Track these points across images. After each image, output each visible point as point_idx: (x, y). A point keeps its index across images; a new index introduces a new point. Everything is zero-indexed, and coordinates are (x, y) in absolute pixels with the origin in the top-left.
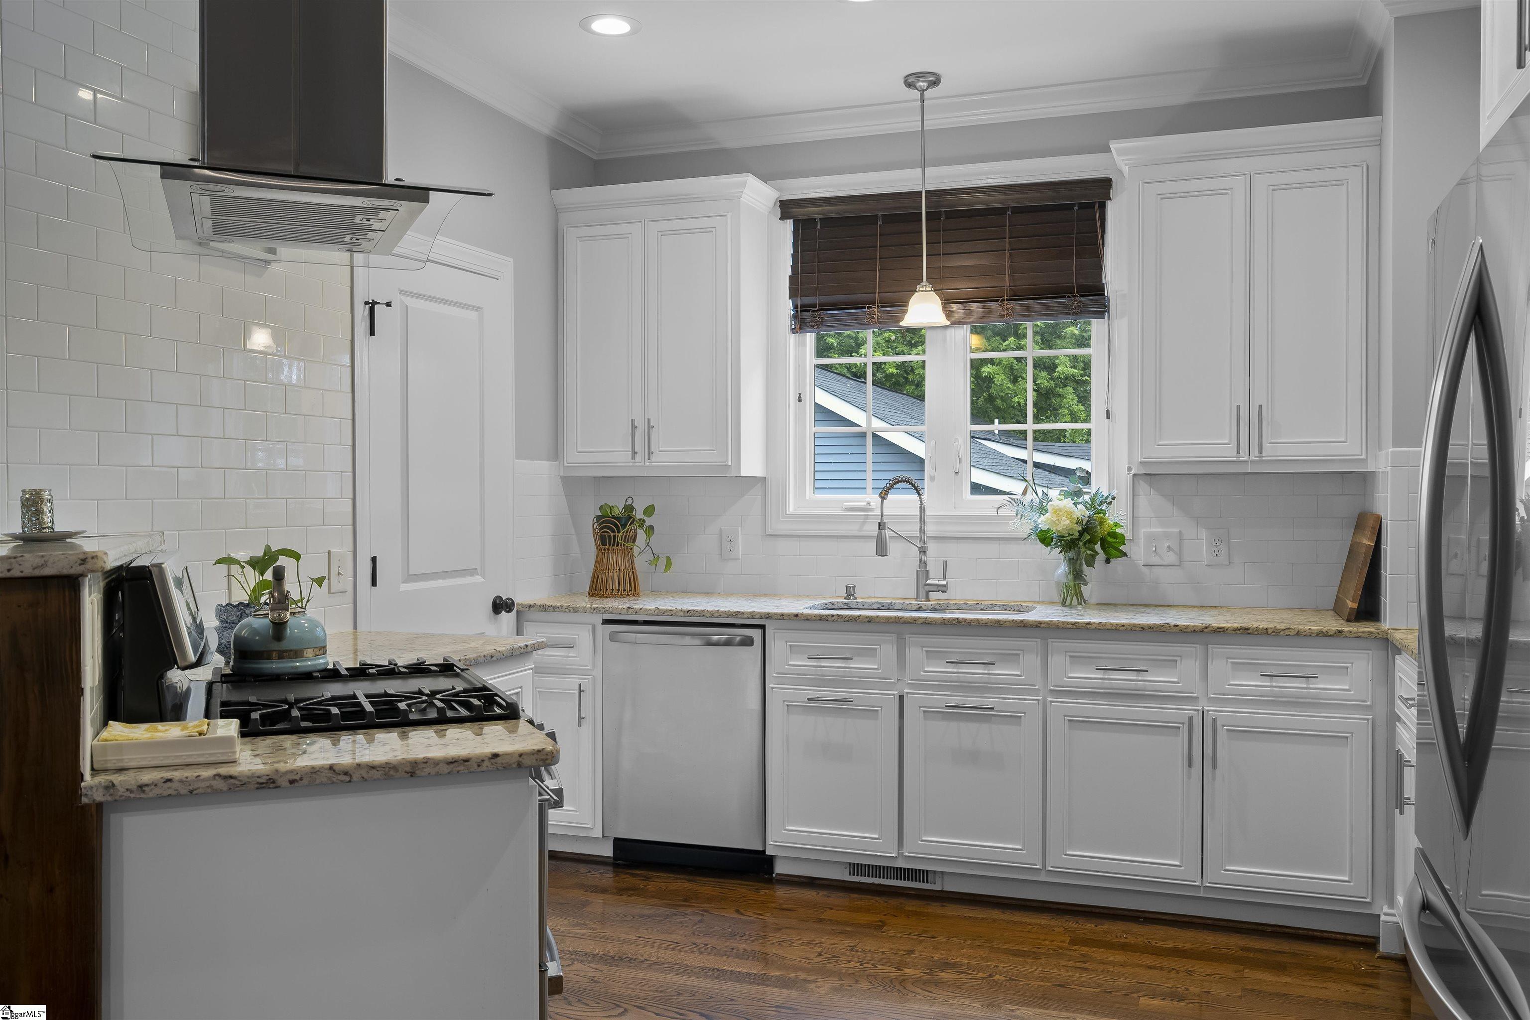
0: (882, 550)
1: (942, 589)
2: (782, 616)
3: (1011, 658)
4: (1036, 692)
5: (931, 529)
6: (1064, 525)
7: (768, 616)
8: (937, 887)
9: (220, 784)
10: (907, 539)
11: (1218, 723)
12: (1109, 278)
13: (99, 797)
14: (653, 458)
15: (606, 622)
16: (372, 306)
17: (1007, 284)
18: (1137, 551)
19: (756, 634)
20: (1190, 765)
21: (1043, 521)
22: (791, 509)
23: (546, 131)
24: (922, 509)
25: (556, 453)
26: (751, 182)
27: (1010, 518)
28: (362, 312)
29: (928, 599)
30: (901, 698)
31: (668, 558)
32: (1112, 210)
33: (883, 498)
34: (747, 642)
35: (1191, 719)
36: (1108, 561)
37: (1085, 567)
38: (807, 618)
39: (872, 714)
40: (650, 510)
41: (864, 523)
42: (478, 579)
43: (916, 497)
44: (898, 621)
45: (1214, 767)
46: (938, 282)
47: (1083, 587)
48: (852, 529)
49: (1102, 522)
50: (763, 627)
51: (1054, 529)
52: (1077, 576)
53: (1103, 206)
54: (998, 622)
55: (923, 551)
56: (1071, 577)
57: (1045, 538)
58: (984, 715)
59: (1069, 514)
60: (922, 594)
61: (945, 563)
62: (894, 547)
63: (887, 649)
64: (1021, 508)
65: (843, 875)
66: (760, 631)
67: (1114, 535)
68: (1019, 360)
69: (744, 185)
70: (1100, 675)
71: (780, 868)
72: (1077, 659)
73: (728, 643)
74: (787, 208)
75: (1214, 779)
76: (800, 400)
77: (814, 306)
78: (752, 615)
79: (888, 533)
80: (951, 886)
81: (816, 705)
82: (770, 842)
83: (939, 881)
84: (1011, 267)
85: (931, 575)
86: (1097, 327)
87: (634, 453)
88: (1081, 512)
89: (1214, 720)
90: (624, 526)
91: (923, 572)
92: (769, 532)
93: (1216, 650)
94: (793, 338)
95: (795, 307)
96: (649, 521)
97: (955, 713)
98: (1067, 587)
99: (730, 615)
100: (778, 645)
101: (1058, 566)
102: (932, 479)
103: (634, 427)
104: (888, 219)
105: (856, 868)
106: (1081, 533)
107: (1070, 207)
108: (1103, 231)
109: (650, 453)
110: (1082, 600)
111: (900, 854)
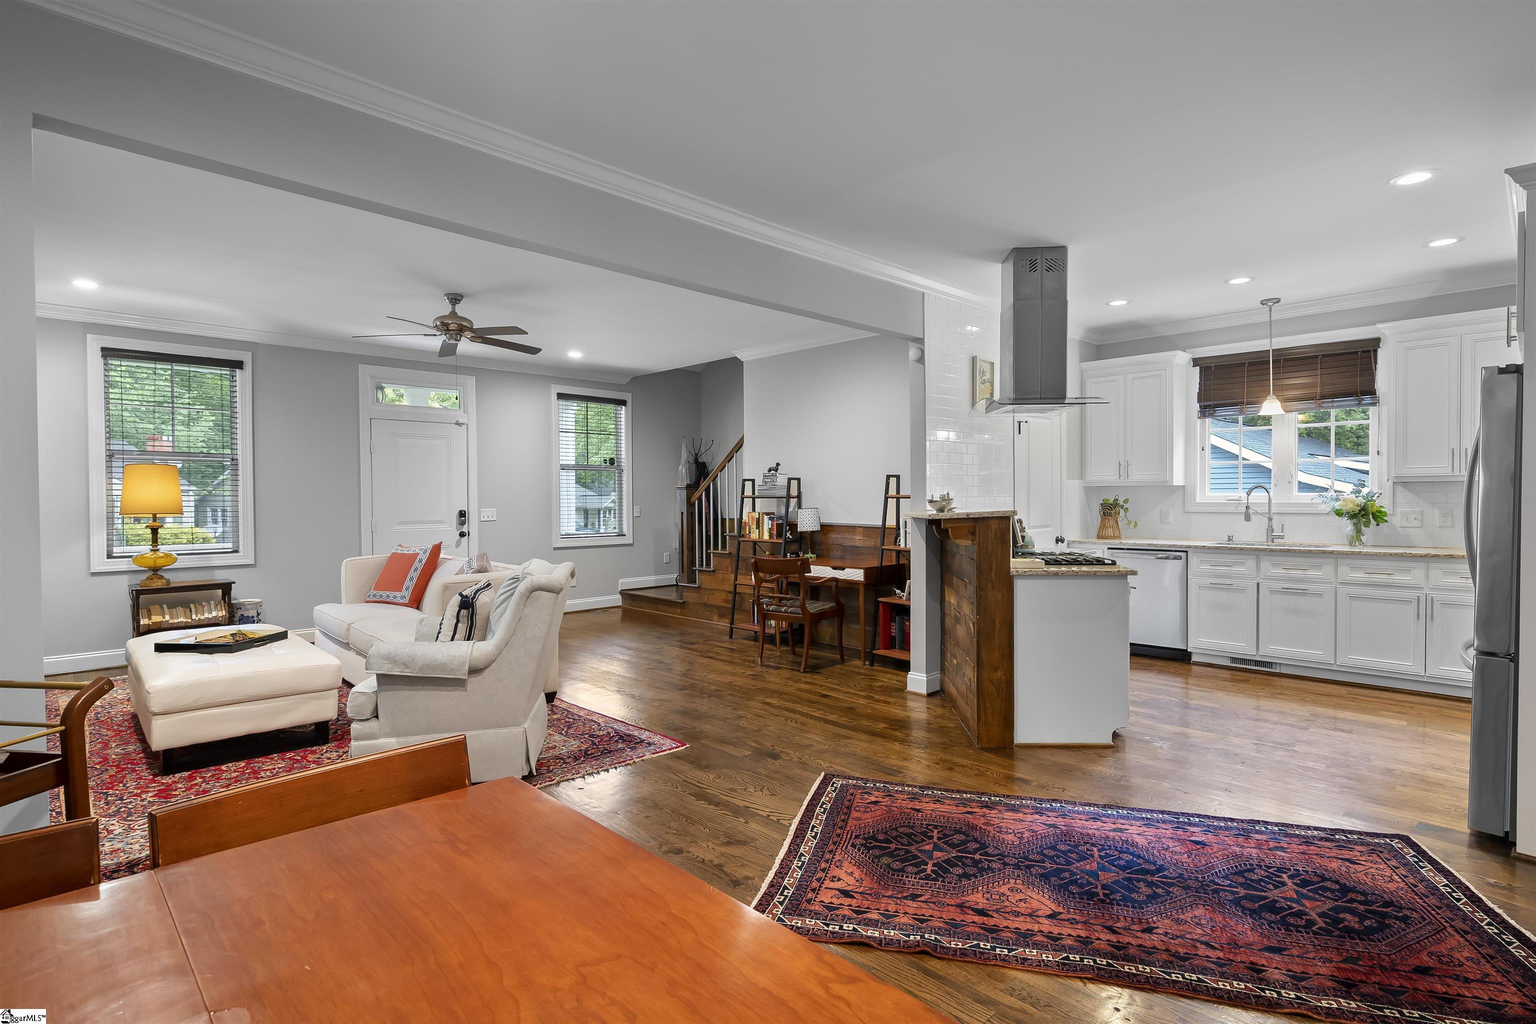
0: (1248, 518)
1: (1282, 537)
2: (1197, 547)
3: (1318, 567)
4: (1331, 583)
5: (1274, 509)
6: (1350, 507)
7: (1189, 547)
8: (1277, 671)
9: (1044, 573)
10: (1262, 514)
11: (1434, 599)
12: (1379, 386)
13: (1015, 573)
14: (1129, 478)
15: (1109, 549)
16: (1019, 423)
17: (1319, 391)
18: (1396, 520)
19: (1183, 555)
20: (1418, 618)
21: (1337, 505)
22: (1198, 500)
23: (1078, 338)
24: (1270, 500)
25: (1082, 476)
26: (1179, 353)
27: (1319, 504)
28: (1017, 425)
29: (1273, 542)
30: (1258, 584)
31: (1135, 522)
32: (1380, 352)
33: (1249, 495)
34: (1180, 558)
35: (1418, 597)
36: (1378, 525)
37: (1363, 527)
38: (1209, 548)
39: (1242, 590)
40: (1126, 501)
41: (1237, 507)
42: (1050, 529)
43: (1267, 494)
44: (1256, 549)
45: (1432, 619)
46: (1279, 391)
47: (1362, 537)
48: (1232, 509)
49: (1373, 505)
50: (1187, 552)
51: (1344, 509)
52: (1359, 531)
53: (1375, 351)
54: (1310, 550)
55: (1270, 519)
56: (1355, 532)
57: (1339, 513)
58: (1303, 593)
59: (1352, 502)
60: (1270, 539)
61: (1283, 525)
62: (1253, 517)
63: (1251, 562)
64: (1325, 499)
65: (1228, 663)
66: (1185, 553)
67: (1380, 512)
68: (1326, 428)
69: (1176, 355)
70: (1367, 576)
71: (1194, 658)
72: (1353, 568)
73: (1167, 558)
74: (1196, 362)
75: (1432, 625)
76: (1203, 450)
77: (1211, 406)
78: (1181, 546)
79: (1251, 511)
80: (1284, 670)
81: (1214, 587)
82: (1190, 645)
83: (1278, 668)
84: (1321, 383)
85: (1275, 531)
86: (1372, 411)
87: (1120, 476)
88: (1361, 501)
89: (1432, 598)
90: (1115, 508)
91: (1270, 529)
92: (1186, 510)
93: (1433, 565)
94: (1199, 421)
95: (1200, 407)
96: (1126, 506)
97: (1286, 591)
98: (1353, 537)
99: (1170, 546)
100: (1194, 560)
101: (1348, 526)
102: (1276, 485)
103: (1120, 465)
104: (1250, 364)
105: (1234, 660)
106: (1360, 511)
107: (1357, 352)
108: (1376, 363)
109: (1128, 476)
110: (1362, 543)
111: (1257, 654)
